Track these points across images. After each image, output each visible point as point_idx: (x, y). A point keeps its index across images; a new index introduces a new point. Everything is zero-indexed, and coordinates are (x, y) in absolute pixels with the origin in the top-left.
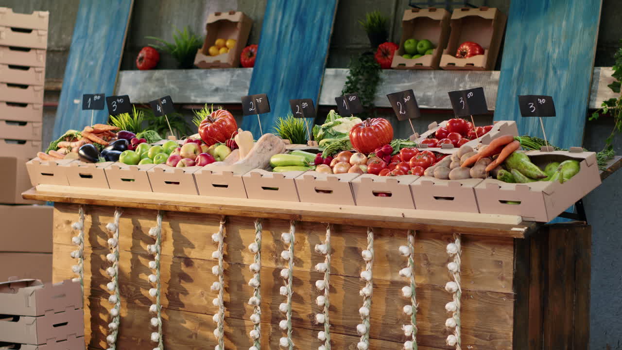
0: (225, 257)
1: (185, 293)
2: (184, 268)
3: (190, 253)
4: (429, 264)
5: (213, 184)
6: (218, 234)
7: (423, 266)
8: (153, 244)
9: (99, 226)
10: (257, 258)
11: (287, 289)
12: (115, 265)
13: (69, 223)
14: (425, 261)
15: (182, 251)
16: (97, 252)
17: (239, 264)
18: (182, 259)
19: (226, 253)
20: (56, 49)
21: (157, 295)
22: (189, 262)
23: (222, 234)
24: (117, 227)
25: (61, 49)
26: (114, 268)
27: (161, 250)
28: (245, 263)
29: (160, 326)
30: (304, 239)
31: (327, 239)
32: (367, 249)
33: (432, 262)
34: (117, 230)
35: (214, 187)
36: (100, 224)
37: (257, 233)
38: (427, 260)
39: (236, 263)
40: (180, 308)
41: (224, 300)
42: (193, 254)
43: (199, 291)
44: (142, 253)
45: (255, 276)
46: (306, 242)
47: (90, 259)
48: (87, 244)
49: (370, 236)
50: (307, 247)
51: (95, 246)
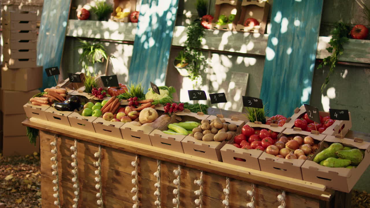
0: (139, 174)
1: (116, 189)
2: (115, 176)
3: (118, 168)
4: (264, 201)
5: (132, 135)
6: (135, 162)
7: (261, 201)
8: (97, 161)
9: (66, 145)
10: (159, 180)
11: (177, 200)
12: (76, 168)
13: (48, 140)
14: (262, 199)
15: (114, 166)
16: (65, 158)
17: (147, 179)
18: (114, 171)
19: (140, 172)
20: (36, 5)
21: (100, 188)
22: (118, 173)
23: (137, 162)
24: (76, 148)
25: (38, 5)
26: (76, 169)
27: (101, 164)
28: (151, 179)
29: (102, 204)
30: (186, 173)
31: (201, 177)
32: (226, 188)
33: (266, 200)
34: (76, 150)
35: (132, 137)
36: (66, 143)
37: (158, 166)
38: (263, 198)
39: (146, 179)
40: (114, 197)
41: (139, 197)
42: (121, 169)
43: (124, 189)
44: (91, 163)
45: (158, 189)
46: (188, 174)
47: (61, 161)
48: (60, 153)
49: (227, 181)
50: (188, 177)
51: (64, 155)
